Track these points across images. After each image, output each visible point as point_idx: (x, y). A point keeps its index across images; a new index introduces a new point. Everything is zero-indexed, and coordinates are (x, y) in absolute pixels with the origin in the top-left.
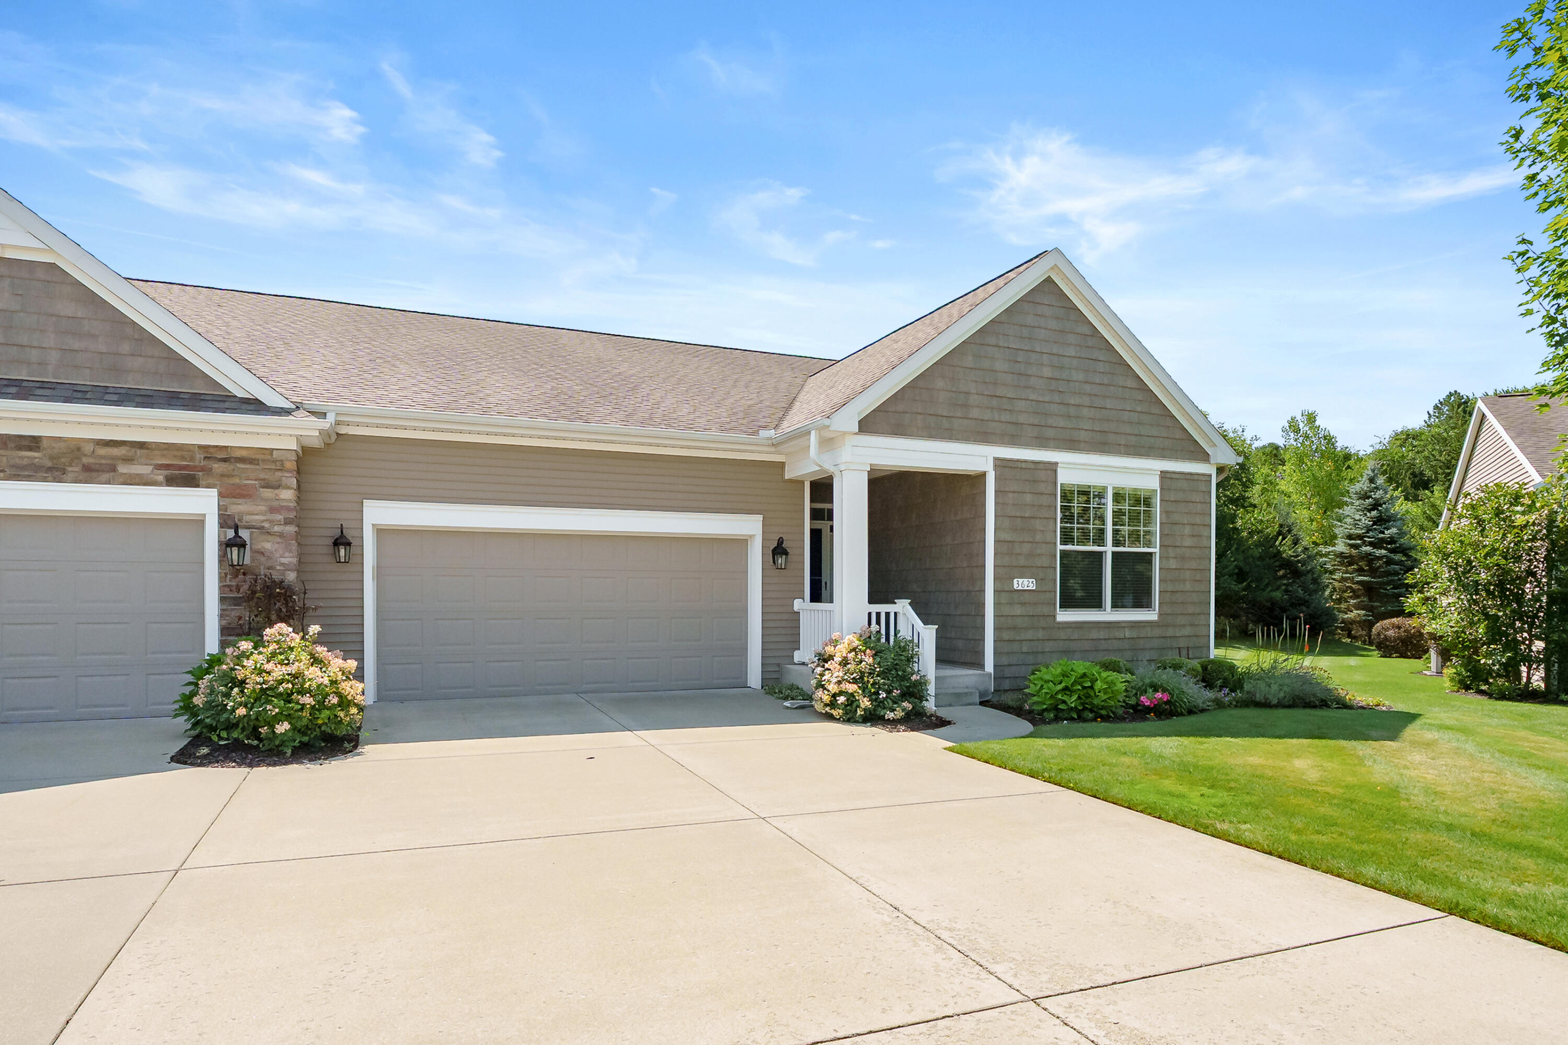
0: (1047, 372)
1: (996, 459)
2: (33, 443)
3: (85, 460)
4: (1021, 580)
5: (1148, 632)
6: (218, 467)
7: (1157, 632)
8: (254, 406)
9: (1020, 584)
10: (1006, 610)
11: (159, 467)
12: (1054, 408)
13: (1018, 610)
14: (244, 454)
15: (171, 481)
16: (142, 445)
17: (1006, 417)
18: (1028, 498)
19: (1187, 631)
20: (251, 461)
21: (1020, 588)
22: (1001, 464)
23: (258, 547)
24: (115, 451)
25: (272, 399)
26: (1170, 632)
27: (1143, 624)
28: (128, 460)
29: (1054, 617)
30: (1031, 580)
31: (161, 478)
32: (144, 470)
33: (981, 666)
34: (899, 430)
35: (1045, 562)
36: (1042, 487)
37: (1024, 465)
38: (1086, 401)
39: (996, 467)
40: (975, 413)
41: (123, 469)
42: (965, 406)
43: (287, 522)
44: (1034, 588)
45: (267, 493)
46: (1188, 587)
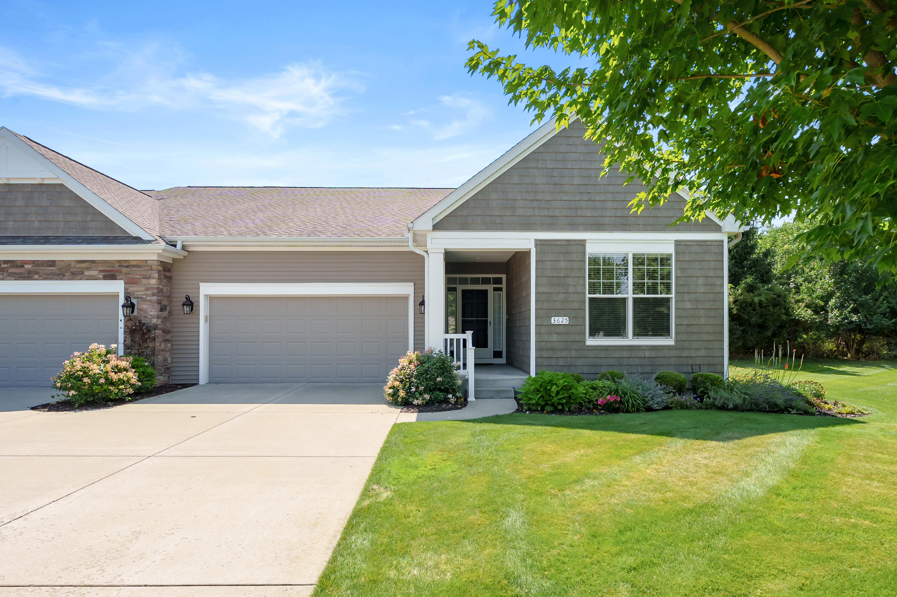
0: (576, 181)
1: (536, 240)
2: (52, 263)
3: (72, 270)
4: (556, 318)
5: (666, 353)
6: (124, 270)
7: (674, 353)
8: (138, 240)
9: (556, 320)
10: (545, 338)
11: (101, 271)
12: (583, 204)
13: (555, 338)
14: (135, 263)
15: (105, 278)
16: (93, 262)
17: (545, 212)
18: (563, 264)
19: (702, 353)
20: (138, 266)
21: (556, 323)
22: (539, 243)
23: (140, 307)
24: (83, 265)
25: (145, 237)
26: (685, 353)
27: (661, 348)
28: (88, 269)
29: (584, 342)
30: (565, 318)
31: (101, 276)
32: (94, 273)
33: (528, 372)
34: (464, 227)
35: (576, 305)
36: (574, 257)
37: (559, 243)
38: (609, 197)
39: (536, 245)
40: (520, 212)
41: (86, 273)
42: (513, 208)
43: (153, 295)
44: (568, 323)
45: (144, 281)
46: (702, 321)
